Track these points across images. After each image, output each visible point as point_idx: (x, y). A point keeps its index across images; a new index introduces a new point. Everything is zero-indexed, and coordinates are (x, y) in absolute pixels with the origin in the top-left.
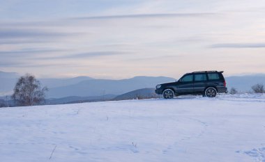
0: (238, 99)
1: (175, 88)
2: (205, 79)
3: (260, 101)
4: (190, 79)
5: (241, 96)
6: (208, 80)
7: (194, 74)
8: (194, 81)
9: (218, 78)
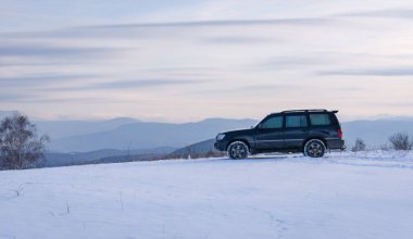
0: (365, 162)
1: (251, 140)
2: (305, 124)
3: (403, 167)
4: (278, 123)
5: (370, 154)
6: (310, 126)
7: (284, 115)
8: (284, 128)
9: (328, 122)
